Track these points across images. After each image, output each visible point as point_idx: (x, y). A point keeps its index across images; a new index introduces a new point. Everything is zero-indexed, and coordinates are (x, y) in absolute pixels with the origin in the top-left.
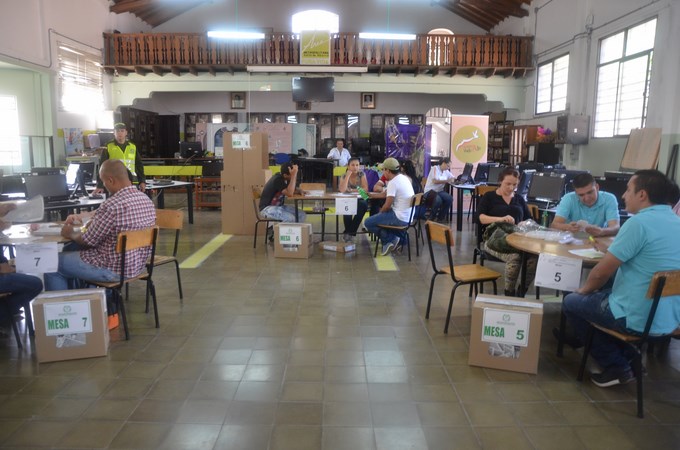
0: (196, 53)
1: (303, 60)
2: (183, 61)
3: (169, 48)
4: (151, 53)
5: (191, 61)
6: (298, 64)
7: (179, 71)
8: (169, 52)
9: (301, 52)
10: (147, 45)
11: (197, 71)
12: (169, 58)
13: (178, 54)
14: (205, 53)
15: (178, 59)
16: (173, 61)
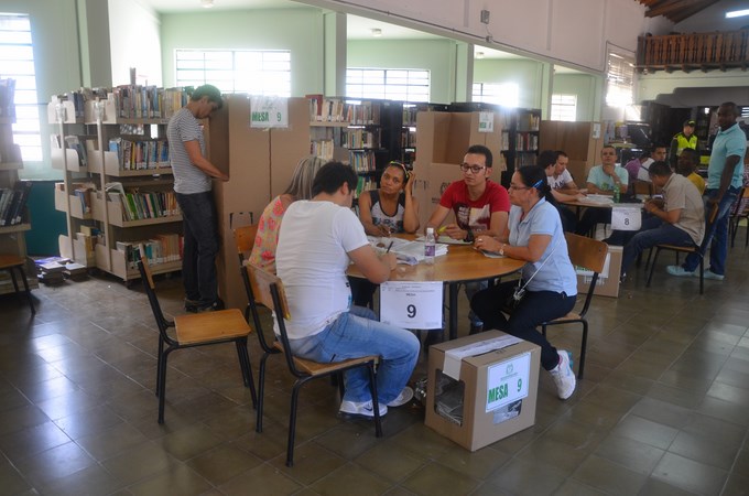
0: (728, 51)
2: (713, 59)
3: (700, 47)
4: (682, 52)
5: (722, 58)
7: (706, 68)
8: (700, 51)
10: (678, 45)
11: (725, 68)
12: (699, 56)
13: (709, 52)
14: (738, 50)
15: (708, 57)
16: (703, 59)
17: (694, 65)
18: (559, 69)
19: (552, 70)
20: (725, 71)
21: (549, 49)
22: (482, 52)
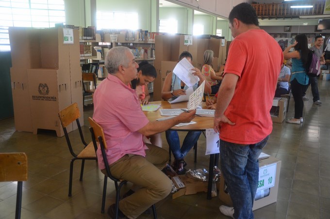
0: (278, 11)
1: (325, 12)
2: (272, 14)
3: (267, 9)
4: (260, 11)
5: (276, 14)
6: (322, 14)
7: (270, 18)
8: (267, 11)
9: (325, 9)
10: (259, 8)
11: (277, 18)
12: (267, 13)
13: (271, 12)
14: (282, 11)
15: (271, 13)
16: (269, 14)
17: (266, 17)
18: (219, 19)
19: (217, 19)
20: (276, 19)
21: (216, 11)
22: (196, 12)
